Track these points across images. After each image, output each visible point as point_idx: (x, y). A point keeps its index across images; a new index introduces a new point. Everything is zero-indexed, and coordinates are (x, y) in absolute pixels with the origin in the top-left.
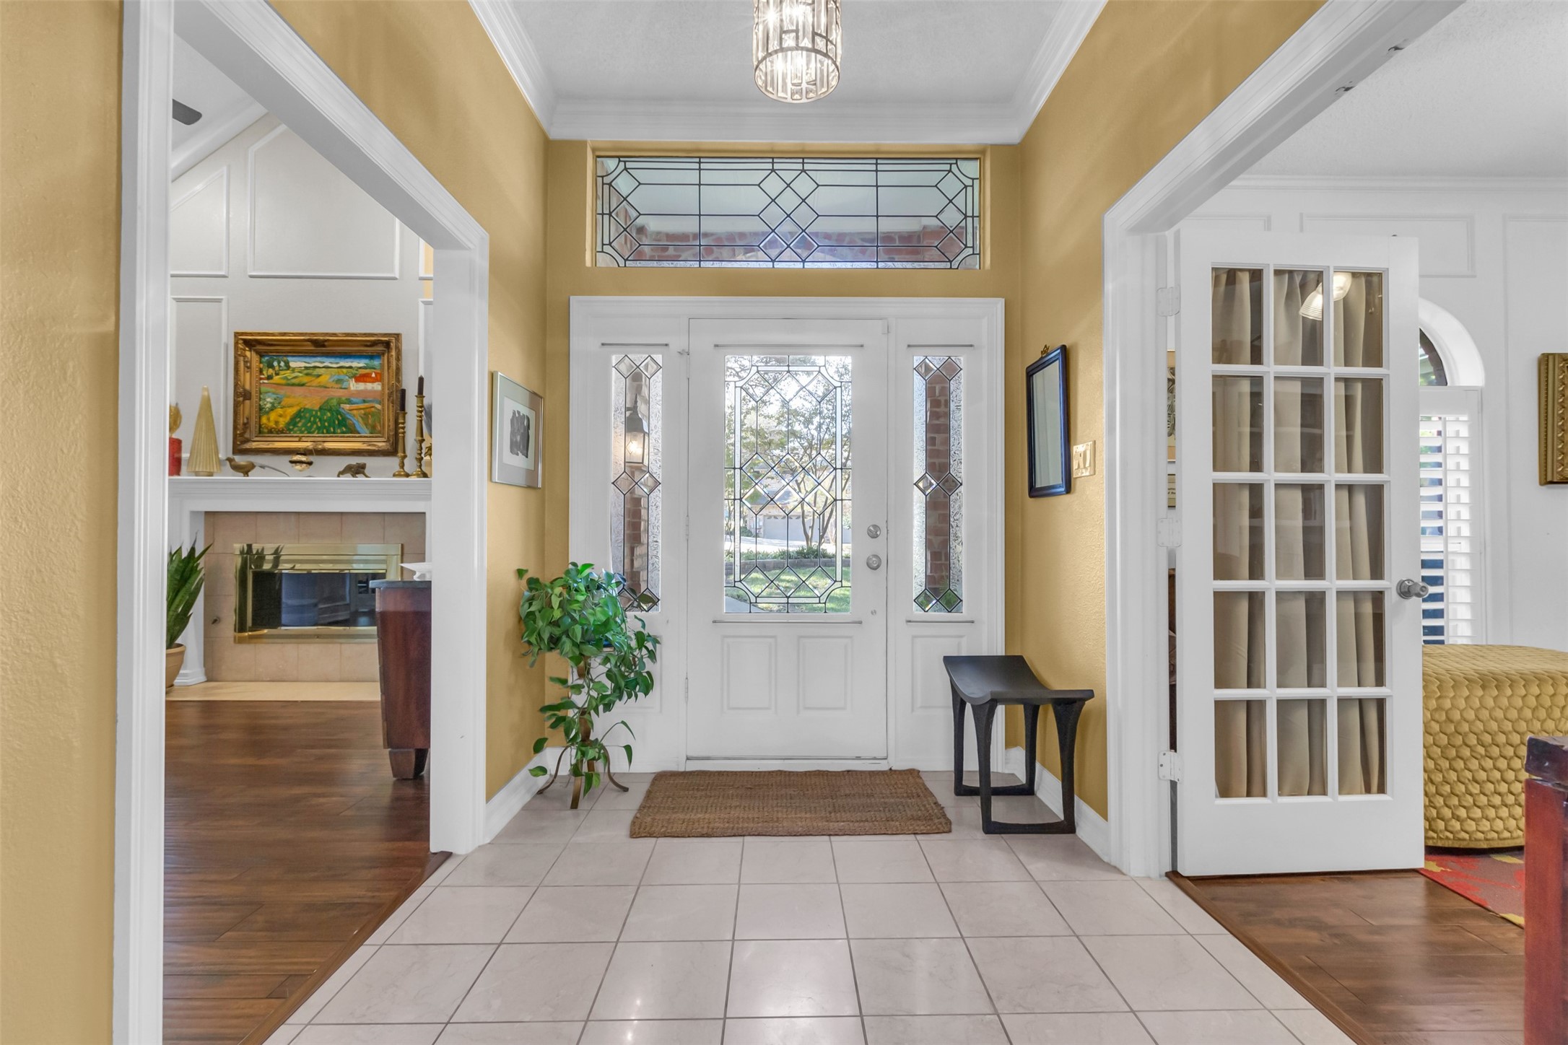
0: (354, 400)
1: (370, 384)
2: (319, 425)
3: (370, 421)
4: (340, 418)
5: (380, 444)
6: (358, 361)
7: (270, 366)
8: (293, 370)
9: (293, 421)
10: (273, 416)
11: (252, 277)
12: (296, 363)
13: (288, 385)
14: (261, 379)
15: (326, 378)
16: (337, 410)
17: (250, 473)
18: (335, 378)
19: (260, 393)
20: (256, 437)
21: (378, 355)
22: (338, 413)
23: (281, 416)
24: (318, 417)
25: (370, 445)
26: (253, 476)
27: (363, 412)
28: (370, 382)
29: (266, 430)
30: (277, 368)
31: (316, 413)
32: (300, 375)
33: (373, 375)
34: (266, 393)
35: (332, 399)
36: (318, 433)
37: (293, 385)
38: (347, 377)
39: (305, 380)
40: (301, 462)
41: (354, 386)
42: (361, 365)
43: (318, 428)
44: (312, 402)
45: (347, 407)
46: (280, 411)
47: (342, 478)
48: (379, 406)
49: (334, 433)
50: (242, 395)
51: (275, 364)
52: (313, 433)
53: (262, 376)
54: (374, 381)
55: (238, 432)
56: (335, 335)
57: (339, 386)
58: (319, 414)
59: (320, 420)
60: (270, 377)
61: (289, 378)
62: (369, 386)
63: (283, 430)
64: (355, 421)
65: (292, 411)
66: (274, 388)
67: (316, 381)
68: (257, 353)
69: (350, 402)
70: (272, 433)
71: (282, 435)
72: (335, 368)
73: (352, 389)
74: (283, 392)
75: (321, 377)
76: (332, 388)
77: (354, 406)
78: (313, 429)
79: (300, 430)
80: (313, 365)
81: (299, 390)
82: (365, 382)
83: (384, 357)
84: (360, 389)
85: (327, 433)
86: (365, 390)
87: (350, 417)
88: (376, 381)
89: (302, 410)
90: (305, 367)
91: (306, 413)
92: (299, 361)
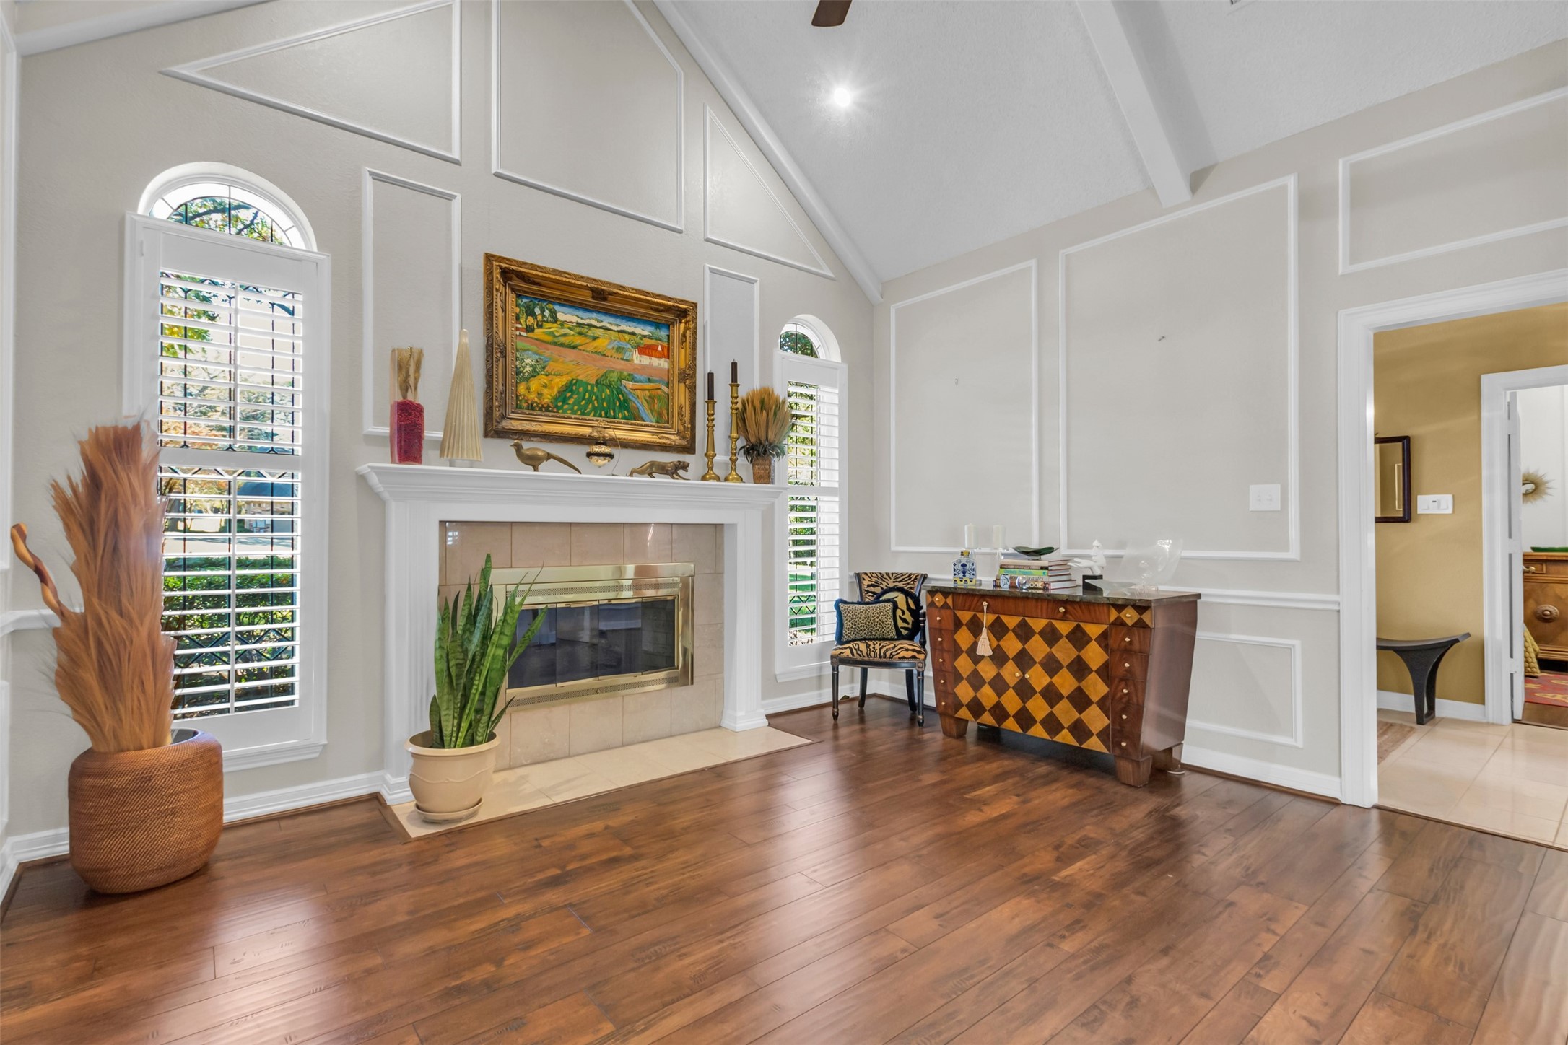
0: (638, 377)
1: (656, 359)
2: (596, 405)
3: (656, 406)
4: (622, 399)
5: (672, 437)
6: (642, 326)
7: (530, 312)
8: (562, 324)
9: (563, 396)
10: (534, 384)
11: (497, 175)
12: (566, 315)
13: (555, 344)
14: (518, 329)
15: (603, 343)
16: (619, 388)
17: (539, 468)
18: (616, 344)
19: (517, 350)
20: (513, 412)
21: (669, 325)
22: (619, 391)
23: (545, 386)
24: (594, 394)
25: (661, 438)
27: (647, 393)
28: (655, 357)
29: (525, 405)
30: (540, 317)
31: (592, 388)
32: (572, 333)
33: (660, 349)
34: (525, 350)
35: (612, 371)
36: (594, 416)
37: (562, 345)
38: (630, 346)
39: (578, 340)
40: (600, 455)
41: (639, 360)
42: (646, 333)
43: (594, 409)
44: (588, 373)
45: (630, 384)
46: (544, 379)
48: (666, 389)
49: (614, 417)
50: (495, 350)
51: (537, 311)
52: (588, 414)
53: (519, 326)
54: (660, 356)
55: (491, 406)
56: (622, 288)
57: (620, 356)
58: (595, 389)
59: (597, 399)
60: (529, 329)
61: (557, 334)
62: (655, 361)
63: (549, 406)
64: (639, 405)
65: (560, 382)
66: (536, 345)
67: (591, 344)
68: (513, 290)
69: (633, 379)
70: (533, 409)
71: (550, 414)
72: (614, 331)
73: (635, 362)
74: (548, 353)
75: (597, 341)
76: (611, 356)
77: (638, 385)
78: (588, 410)
79: (572, 409)
80: (587, 322)
81: (571, 354)
82: (650, 355)
83: (674, 327)
84: (644, 363)
85: (606, 417)
86: (650, 367)
87: (633, 399)
88: (663, 357)
89: (574, 381)
90: (577, 323)
91: (580, 387)
92: (569, 313)
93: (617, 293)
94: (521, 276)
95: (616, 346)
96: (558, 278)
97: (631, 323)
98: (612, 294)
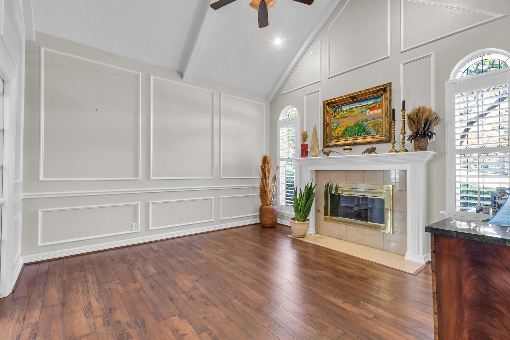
0: (369, 119)
2: (354, 133)
3: (376, 128)
4: (363, 128)
5: (381, 138)
6: (370, 101)
7: (335, 111)
8: (344, 111)
9: (344, 133)
10: (336, 131)
11: (329, 78)
12: (345, 108)
13: (342, 118)
14: (332, 117)
15: (357, 112)
16: (362, 125)
17: (329, 155)
18: (360, 111)
19: (332, 123)
20: (331, 140)
21: (380, 96)
22: (362, 126)
23: (339, 131)
24: (353, 129)
25: (376, 139)
26: (331, 156)
27: (373, 124)
28: (376, 110)
29: (334, 138)
30: (338, 112)
31: (353, 128)
32: (347, 113)
33: (378, 106)
34: (334, 123)
35: (360, 120)
36: (353, 136)
37: (344, 117)
38: (366, 110)
39: (348, 114)
40: (348, 149)
41: (369, 113)
42: (372, 103)
43: (354, 134)
44: (351, 123)
45: (366, 123)
46: (339, 129)
47: (364, 155)
48: (380, 120)
49: (360, 135)
50: (326, 125)
51: (337, 110)
52: (352, 136)
53: (333, 116)
54: (378, 109)
55: (325, 139)
56: (360, 92)
57: (362, 114)
58: (354, 128)
59: (354, 131)
60: (335, 116)
61: (342, 115)
62: (376, 111)
63: (340, 137)
64: (369, 129)
65: (343, 129)
66: (337, 120)
67: (353, 114)
68: (331, 107)
69: (367, 120)
70: (336, 138)
71: (340, 139)
72: (360, 107)
73: (368, 114)
74: (340, 121)
75: (355, 112)
76: (359, 115)
77: (369, 122)
78: (352, 135)
79: (347, 136)
80: (351, 107)
81: (346, 119)
82: (374, 110)
83: (383, 96)
84: (371, 114)
85: (357, 136)
86: (374, 114)
87: (367, 127)
88: (379, 109)
89: (347, 127)
90: (348, 109)
91: (349, 128)
92: (346, 107)
93: (358, 95)
94: (332, 103)
95: (361, 111)
96: (340, 99)
97: (366, 102)
98: (356, 96)
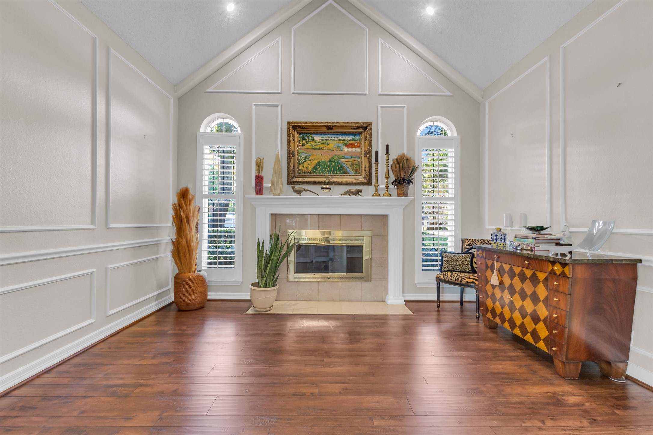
0: (346, 156)
1: (355, 148)
2: (329, 170)
3: (354, 167)
4: (339, 166)
5: (361, 179)
6: (348, 136)
7: (304, 139)
8: (316, 141)
9: (316, 168)
10: (305, 165)
11: (293, 94)
12: (317, 138)
13: (313, 149)
14: (299, 146)
15: (332, 145)
17: (301, 194)
18: (337, 145)
19: (299, 153)
20: (297, 175)
21: (360, 134)
22: (339, 163)
23: (309, 165)
24: (328, 165)
25: (356, 180)
26: (304, 195)
27: (351, 163)
28: (354, 148)
29: (302, 172)
30: (307, 140)
31: (327, 163)
32: (320, 144)
33: (356, 144)
34: (302, 153)
35: (336, 156)
36: (328, 174)
37: (316, 149)
38: (343, 145)
39: (322, 146)
40: (326, 188)
41: (346, 150)
42: (350, 139)
43: (328, 171)
44: (325, 158)
45: (343, 160)
46: (309, 162)
48: (359, 160)
49: (336, 174)
50: (291, 154)
51: (306, 138)
52: (326, 173)
53: (300, 144)
55: (290, 173)
56: (338, 123)
57: (339, 149)
58: (329, 163)
59: (329, 167)
60: (303, 145)
61: (314, 145)
62: (354, 150)
63: (310, 172)
64: (347, 168)
65: (315, 162)
66: (306, 150)
67: (327, 147)
68: (298, 132)
69: (344, 158)
70: (305, 173)
71: (311, 175)
72: (336, 140)
73: (345, 151)
74: (310, 153)
75: (330, 145)
76: (335, 150)
77: (346, 160)
78: (326, 172)
79: (319, 172)
80: (326, 138)
81: (319, 152)
82: (352, 147)
83: (362, 134)
84: (349, 151)
85: (333, 174)
86: (352, 152)
87: (344, 166)
88: (357, 147)
89: (320, 162)
90: (321, 140)
91: (322, 163)
92: (318, 137)
93: (336, 126)
94: (300, 127)
95: (337, 146)
96: (312, 125)
97: (343, 136)
98: (334, 126)
